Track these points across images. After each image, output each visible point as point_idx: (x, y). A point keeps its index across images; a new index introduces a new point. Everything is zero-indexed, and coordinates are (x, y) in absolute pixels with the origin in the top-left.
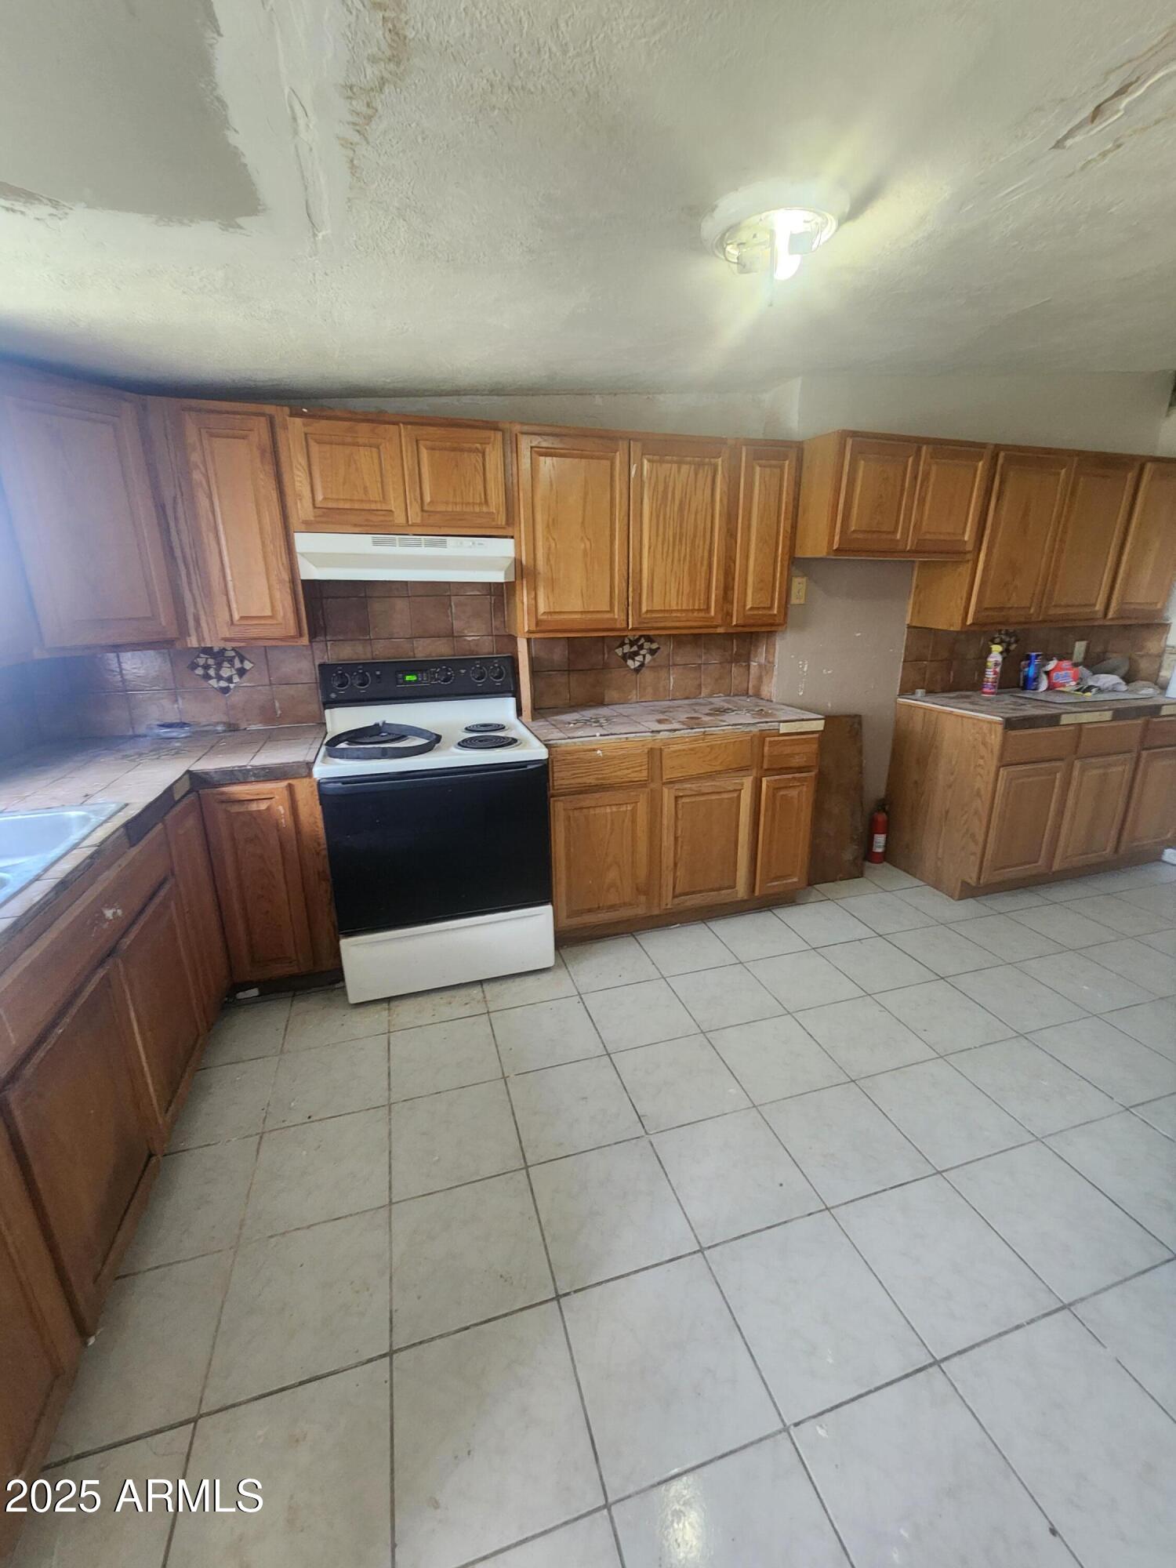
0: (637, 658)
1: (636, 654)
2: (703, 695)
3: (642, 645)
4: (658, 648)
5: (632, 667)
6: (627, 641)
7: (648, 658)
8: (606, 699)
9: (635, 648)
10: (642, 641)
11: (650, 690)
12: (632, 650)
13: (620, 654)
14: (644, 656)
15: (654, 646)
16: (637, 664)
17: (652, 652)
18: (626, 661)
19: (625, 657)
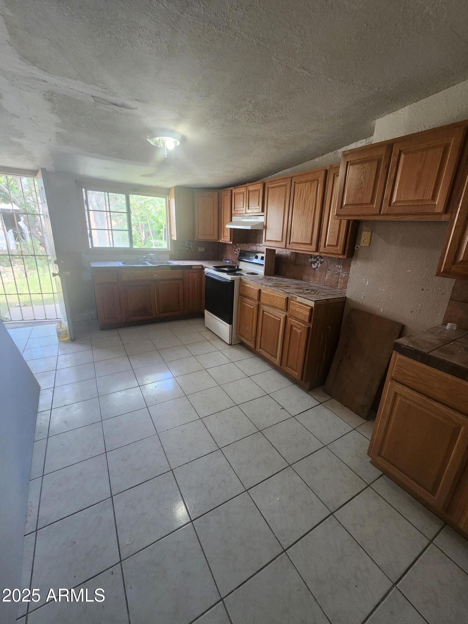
0: (315, 264)
1: (315, 262)
2: (338, 287)
3: (318, 259)
4: (324, 262)
5: (313, 267)
6: (313, 256)
7: (320, 265)
8: (303, 278)
9: (315, 260)
10: (318, 257)
11: (318, 279)
12: (314, 260)
13: (310, 261)
14: (318, 264)
15: (322, 260)
16: (315, 267)
17: (321, 263)
18: (311, 265)
19: (312, 263)
